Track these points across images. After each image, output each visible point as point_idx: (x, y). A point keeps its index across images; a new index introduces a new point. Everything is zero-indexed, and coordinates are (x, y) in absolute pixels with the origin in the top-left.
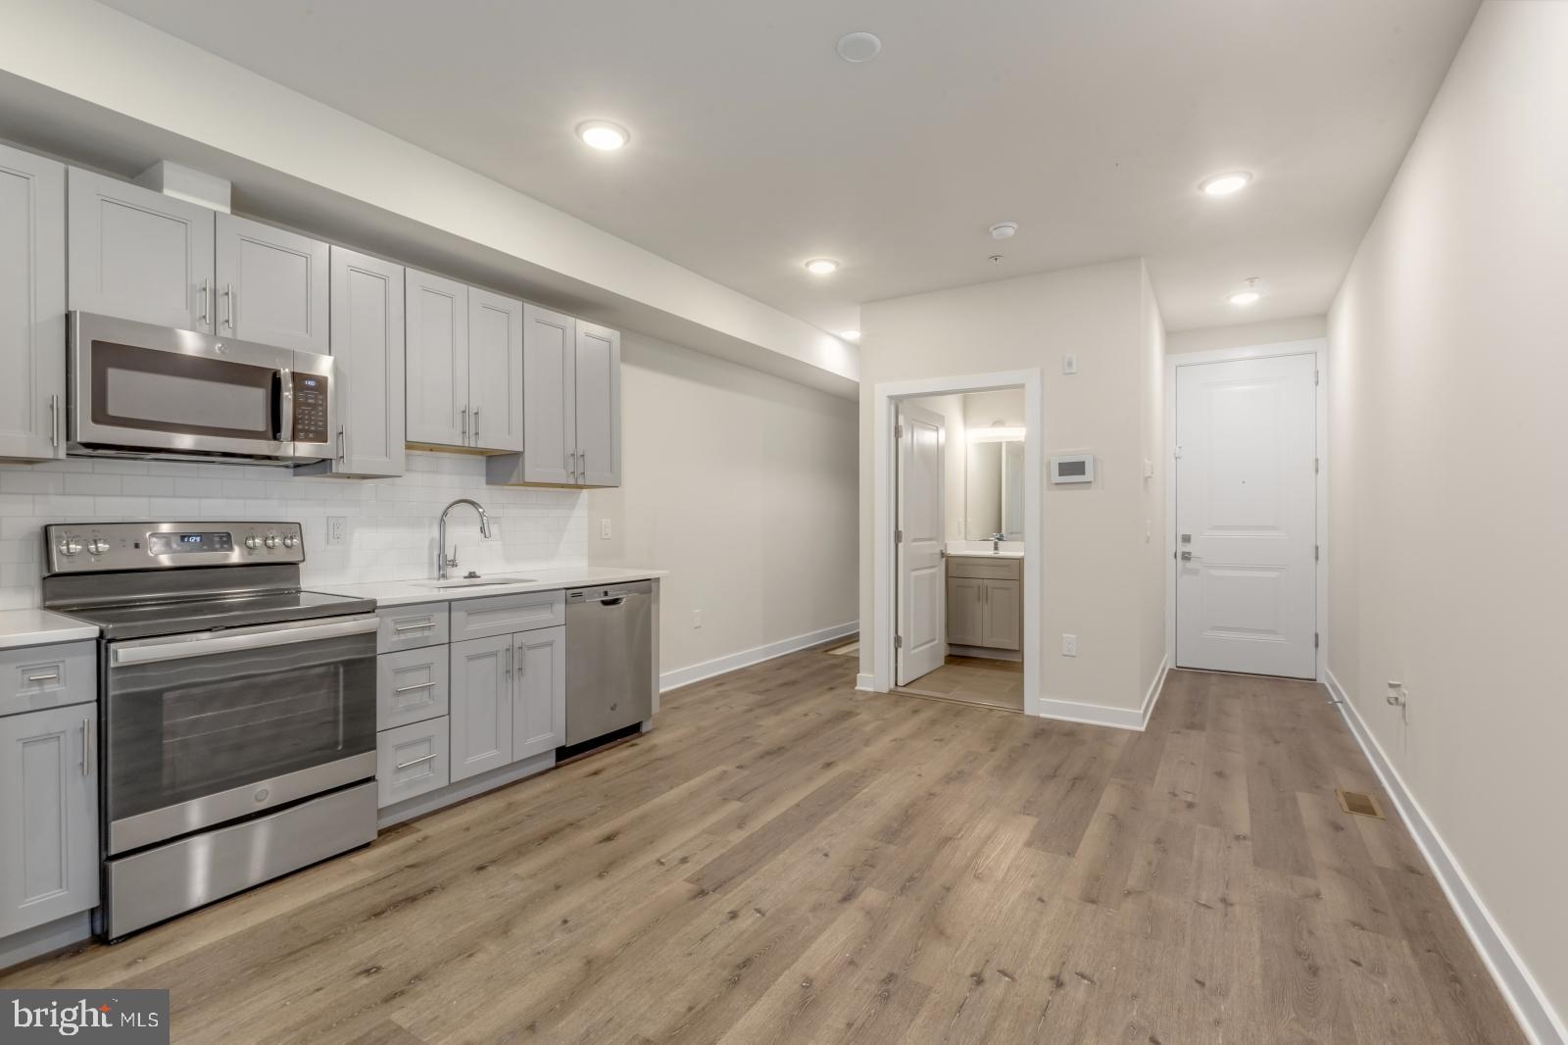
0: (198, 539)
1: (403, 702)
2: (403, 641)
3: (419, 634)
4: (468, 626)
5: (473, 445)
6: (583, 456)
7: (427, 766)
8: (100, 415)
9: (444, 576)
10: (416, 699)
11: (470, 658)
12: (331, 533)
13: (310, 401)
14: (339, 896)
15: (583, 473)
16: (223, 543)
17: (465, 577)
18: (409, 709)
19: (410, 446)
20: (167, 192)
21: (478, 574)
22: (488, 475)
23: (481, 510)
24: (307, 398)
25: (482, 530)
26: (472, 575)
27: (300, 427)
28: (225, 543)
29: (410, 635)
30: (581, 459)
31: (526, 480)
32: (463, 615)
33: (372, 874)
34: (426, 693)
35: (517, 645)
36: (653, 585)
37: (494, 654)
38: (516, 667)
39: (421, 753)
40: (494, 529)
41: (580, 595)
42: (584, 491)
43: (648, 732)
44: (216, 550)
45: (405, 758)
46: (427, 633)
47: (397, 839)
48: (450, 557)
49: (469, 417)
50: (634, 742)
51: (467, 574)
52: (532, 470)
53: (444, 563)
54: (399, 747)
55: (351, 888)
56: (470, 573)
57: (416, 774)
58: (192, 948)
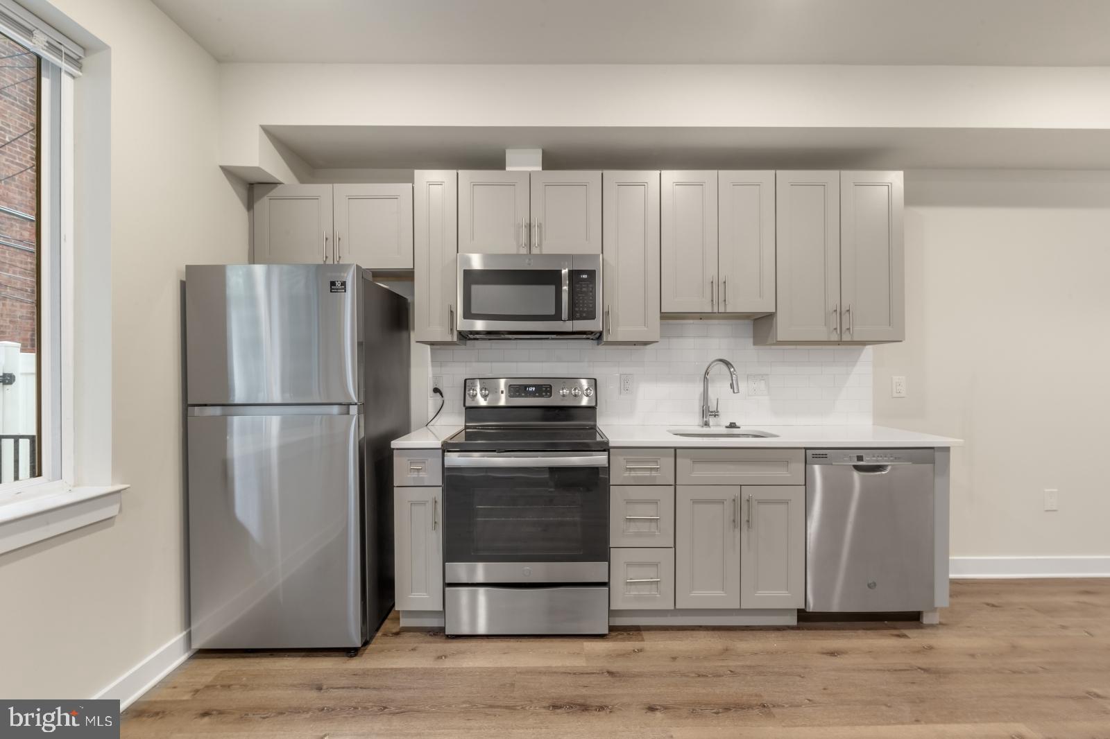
0: (534, 389)
1: (633, 528)
2: (634, 477)
3: (647, 474)
4: (691, 472)
5: (722, 310)
6: (848, 311)
7: (654, 586)
8: (468, 315)
9: (707, 424)
10: (644, 528)
11: (695, 502)
12: (622, 387)
13: (584, 289)
14: (549, 672)
15: (849, 329)
16: (546, 391)
17: (727, 427)
18: (639, 535)
19: (665, 316)
20: (507, 169)
21: (737, 424)
22: (754, 337)
23: (732, 370)
24: (581, 289)
25: (732, 386)
26: (732, 426)
27: (577, 309)
28: (548, 391)
29: (640, 474)
30: (847, 314)
31: (779, 340)
32: (688, 462)
33: (584, 665)
34: (653, 524)
35: (745, 497)
36: (938, 455)
37: (722, 502)
38: (744, 518)
39: (647, 575)
40: (743, 386)
41: (825, 456)
42: (868, 347)
43: (932, 626)
44: (543, 396)
45: (637, 575)
46: (654, 474)
47: (623, 640)
48: (713, 408)
49: (718, 287)
50: (906, 632)
51: (728, 424)
52: (783, 329)
53: (708, 412)
54: (629, 564)
55: (563, 670)
56: (731, 423)
57: (645, 591)
58: (465, 665)
